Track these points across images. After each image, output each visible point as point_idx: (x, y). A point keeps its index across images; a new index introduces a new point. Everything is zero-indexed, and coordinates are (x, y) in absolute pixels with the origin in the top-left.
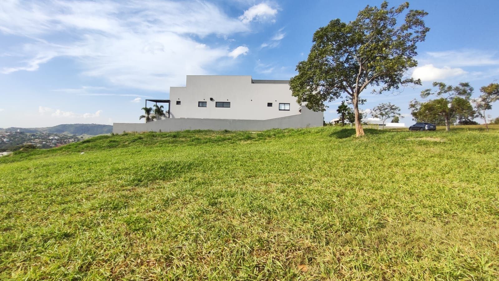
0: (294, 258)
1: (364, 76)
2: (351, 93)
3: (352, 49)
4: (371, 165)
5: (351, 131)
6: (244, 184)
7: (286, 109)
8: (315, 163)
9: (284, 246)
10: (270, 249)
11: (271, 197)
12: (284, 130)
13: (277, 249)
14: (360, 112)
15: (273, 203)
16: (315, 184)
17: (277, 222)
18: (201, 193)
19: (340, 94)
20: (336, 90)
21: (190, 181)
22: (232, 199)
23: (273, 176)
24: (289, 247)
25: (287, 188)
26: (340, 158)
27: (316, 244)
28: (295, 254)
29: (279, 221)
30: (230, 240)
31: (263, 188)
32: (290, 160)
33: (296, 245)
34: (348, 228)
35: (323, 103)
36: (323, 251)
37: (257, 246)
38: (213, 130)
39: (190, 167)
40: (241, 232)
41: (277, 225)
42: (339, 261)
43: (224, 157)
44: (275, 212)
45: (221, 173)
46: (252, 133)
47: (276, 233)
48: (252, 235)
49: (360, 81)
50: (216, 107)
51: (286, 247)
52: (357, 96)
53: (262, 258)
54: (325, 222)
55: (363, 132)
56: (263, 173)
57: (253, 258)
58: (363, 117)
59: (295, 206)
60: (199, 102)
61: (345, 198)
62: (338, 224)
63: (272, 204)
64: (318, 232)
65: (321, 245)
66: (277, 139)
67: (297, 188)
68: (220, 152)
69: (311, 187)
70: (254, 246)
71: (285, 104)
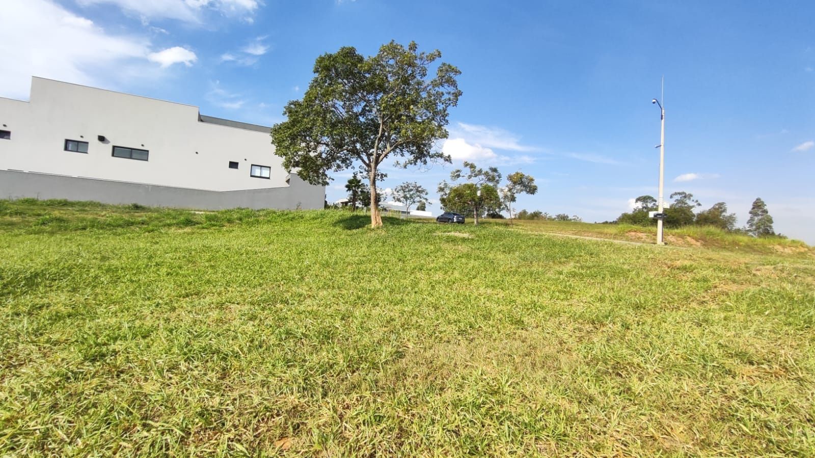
0: (270, 431)
1: (386, 140)
2: (367, 162)
3: (371, 97)
4: (389, 270)
5: (364, 219)
6: (173, 309)
7: (263, 176)
8: (310, 268)
9: (251, 413)
10: (223, 424)
11: (230, 330)
12: (258, 211)
13: (237, 423)
14: (378, 192)
15: (233, 340)
16: (308, 301)
17: (239, 373)
18: (64, 338)
19: (351, 162)
20: (345, 155)
21: (30, 314)
22: (143, 342)
23: (233, 292)
24: (261, 414)
25: (260, 311)
26: (347, 260)
27: (307, 399)
28: (270, 423)
29: (243, 370)
30: (135, 426)
31: (215, 314)
32: (268, 264)
33: (273, 407)
34: (355, 366)
35: (326, 173)
36: (317, 409)
37: (197, 424)
38: (102, 202)
39: (32, 281)
40: (162, 405)
41: (239, 378)
42: (341, 419)
43: (128, 259)
44: (236, 357)
45: (119, 291)
46: (195, 214)
47: (236, 394)
48: (187, 405)
49: (380, 146)
50: (113, 155)
51: (254, 414)
52: (375, 168)
53: (207, 445)
54: (322, 361)
55: (381, 221)
56: (214, 287)
57: (186, 451)
58: (382, 199)
59: (273, 340)
60: (67, 141)
61: (353, 321)
62: (342, 361)
63: (231, 342)
64: (311, 379)
65: (315, 398)
66: (244, 226)
67: (277, 311)
68: (120, 249)
69: (302, 306)
70: (190, 426)
71: (263, 168)
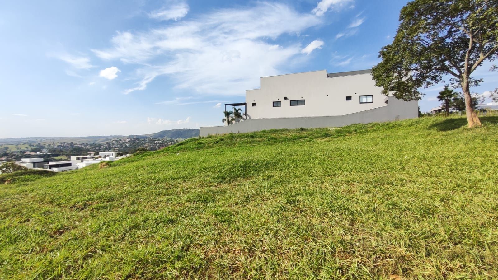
0: (385, 266)
1: (477, 50)
2: (458, 74)
3: (457, 19)
4: (493, 163)
5: (459, 121)
6: (323, 183)
7: (368, 101)
8: (409, 161)
9: (371, 251)
10: (354, 252)
11: (354, 198)
12: (367, 124)
13: (362, 254)
14: (473, 96)
15: (356, 204)
16: (409, 185)
17: (362, 224)
18: (279, 191)
19: (441, 78)
20: (434, 73)
21: (268, 179)
22: (310, 198)
23: (355, 175)
24: (378, 253)
25: (373, 188)
26: (443, 155)
27: (412, 253)
28: (385, 261)
29: (364, 223)
30: (310, 239)
31: (345, 187)
32: (376, 158)
33: (386, 251)
34: (457, 240)
35: (417, 91)
36: (422, 263)
37: (339, 247)
38: (288, 129)
39: (267, 165)
40: (321, 232)
41: (362, 227)
42: (444, 277)
43: (301, 155)
44: (359, 214)
45: (298, 171)
46: (330, 130)
47: (360, 236)
48: (333, 235)
49: (472, 57)
50: (290, 105)
51: (373, 252)
52: (468, 77)
53: (345, 261)
54: (425, 229)
55: (479, 121)
56: (343, 171)
57: (335, 260)
58: (479, 103)
59: (383, 208)
60: (273, 102)
61: (452, 204)
62: (443, 233)
63: (355, 205)
64: (415, 240)
65: (419, 255)
66: (358, 135)
67: (385, 189)
68: (297, 151)
69: (404, 188)
70: (336, 248)
71: (367, 96)
